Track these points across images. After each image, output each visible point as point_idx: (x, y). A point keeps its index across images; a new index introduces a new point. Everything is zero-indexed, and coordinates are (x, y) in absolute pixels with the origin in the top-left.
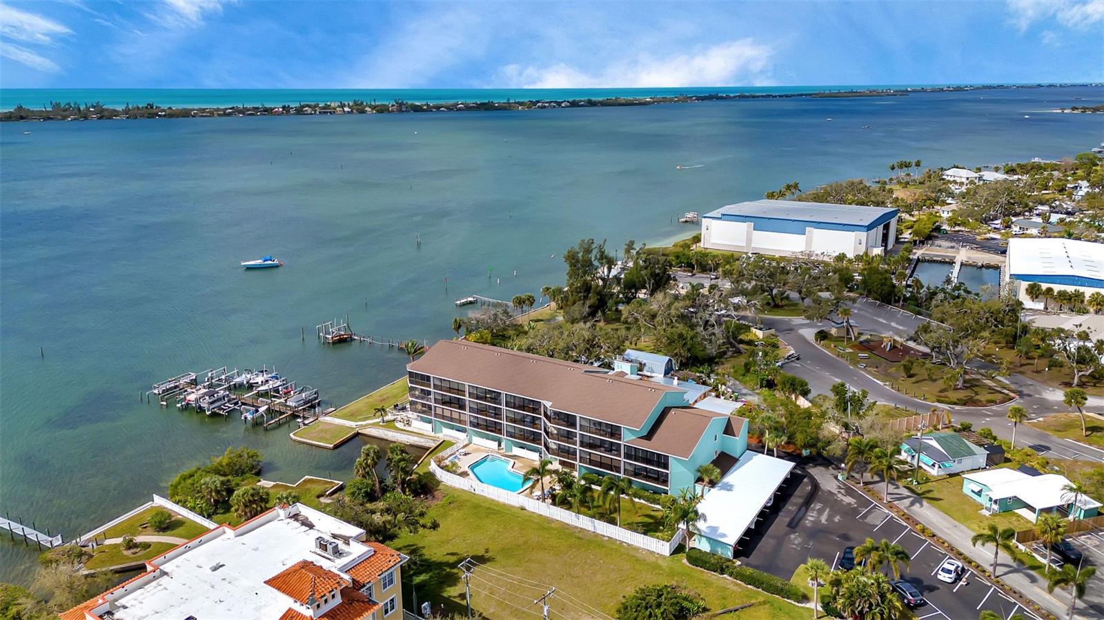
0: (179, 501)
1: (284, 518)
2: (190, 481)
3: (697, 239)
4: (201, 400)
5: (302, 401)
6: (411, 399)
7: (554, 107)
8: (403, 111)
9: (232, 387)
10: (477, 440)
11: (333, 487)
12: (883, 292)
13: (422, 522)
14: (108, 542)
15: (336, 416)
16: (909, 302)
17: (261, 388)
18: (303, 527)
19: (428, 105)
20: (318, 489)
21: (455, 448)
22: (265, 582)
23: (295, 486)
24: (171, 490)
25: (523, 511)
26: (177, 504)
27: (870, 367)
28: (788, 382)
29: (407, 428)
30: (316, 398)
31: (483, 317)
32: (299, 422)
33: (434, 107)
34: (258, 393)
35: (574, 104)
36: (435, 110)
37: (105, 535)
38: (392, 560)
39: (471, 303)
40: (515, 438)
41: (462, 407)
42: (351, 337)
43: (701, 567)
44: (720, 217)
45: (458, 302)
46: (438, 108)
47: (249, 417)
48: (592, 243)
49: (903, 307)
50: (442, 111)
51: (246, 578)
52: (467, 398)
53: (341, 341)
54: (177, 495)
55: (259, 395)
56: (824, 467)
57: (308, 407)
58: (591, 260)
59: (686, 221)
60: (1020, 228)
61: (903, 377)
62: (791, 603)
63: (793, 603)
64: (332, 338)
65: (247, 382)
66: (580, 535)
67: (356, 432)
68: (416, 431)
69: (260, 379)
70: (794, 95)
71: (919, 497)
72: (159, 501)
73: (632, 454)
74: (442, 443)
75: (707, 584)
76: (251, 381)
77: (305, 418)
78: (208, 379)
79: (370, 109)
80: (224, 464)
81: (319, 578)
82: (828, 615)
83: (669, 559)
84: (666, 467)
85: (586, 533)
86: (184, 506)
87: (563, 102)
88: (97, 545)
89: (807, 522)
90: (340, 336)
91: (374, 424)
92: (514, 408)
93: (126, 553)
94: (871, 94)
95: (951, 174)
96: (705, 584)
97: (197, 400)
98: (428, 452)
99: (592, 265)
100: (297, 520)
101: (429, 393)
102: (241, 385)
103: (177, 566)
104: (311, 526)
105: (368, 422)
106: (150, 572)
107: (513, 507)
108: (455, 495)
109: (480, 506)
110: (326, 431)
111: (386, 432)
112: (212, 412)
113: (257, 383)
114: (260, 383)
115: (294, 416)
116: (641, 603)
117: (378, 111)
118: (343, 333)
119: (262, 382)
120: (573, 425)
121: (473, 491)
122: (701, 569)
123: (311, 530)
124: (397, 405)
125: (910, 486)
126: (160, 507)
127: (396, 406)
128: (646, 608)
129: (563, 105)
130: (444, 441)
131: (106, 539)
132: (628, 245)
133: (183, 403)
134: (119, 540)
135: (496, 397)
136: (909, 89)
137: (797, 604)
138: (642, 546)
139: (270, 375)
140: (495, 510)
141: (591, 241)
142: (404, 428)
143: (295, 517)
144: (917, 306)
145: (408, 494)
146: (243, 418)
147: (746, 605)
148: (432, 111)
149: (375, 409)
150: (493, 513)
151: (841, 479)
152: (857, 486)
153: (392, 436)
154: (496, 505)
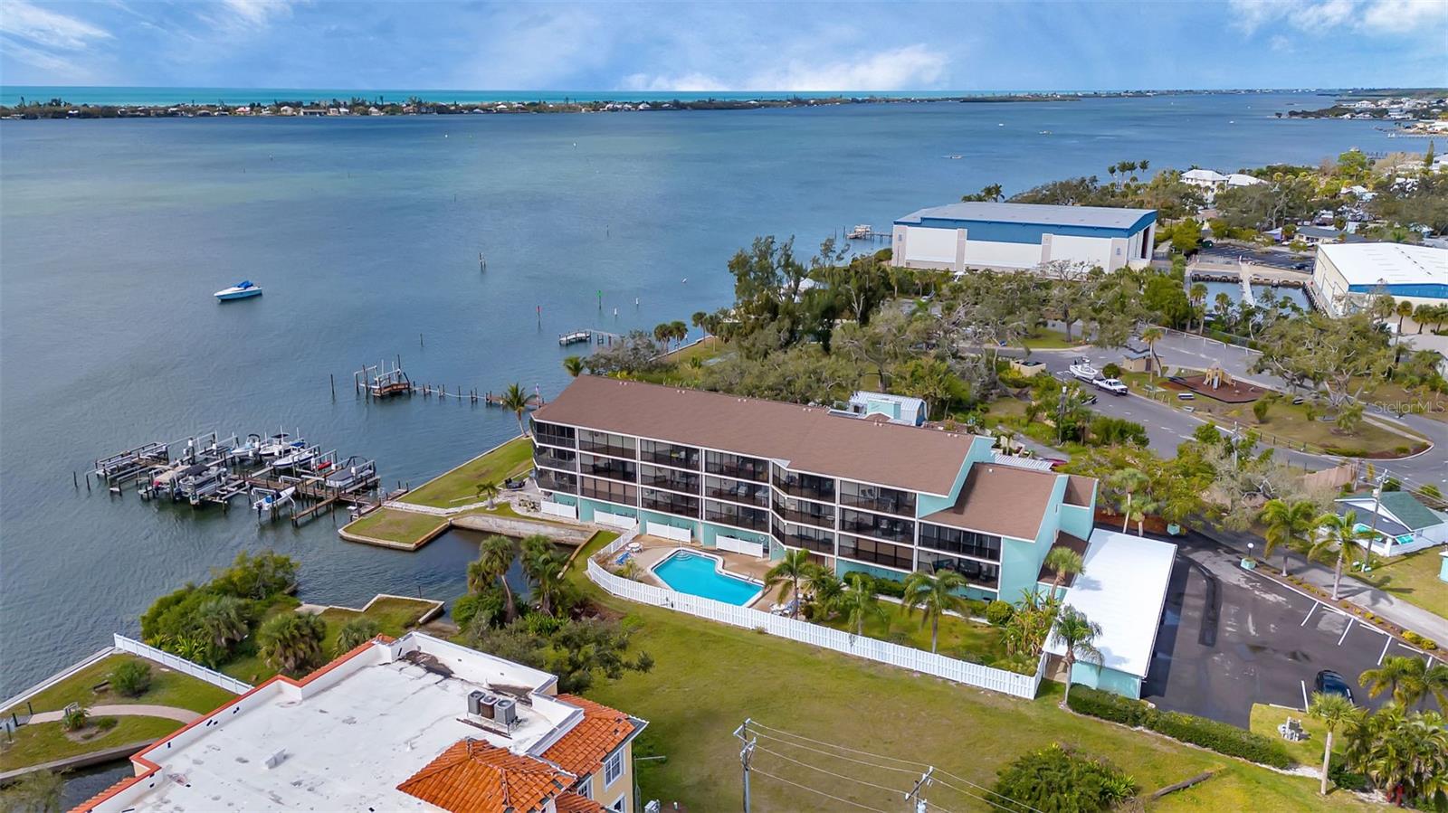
0: (162, 644)
1: (390, 661)
2: (177, 609)
3: (888, 254)
4: (180, 482)
5: (351, 480)
6: (539, 467)
7: (629, 109)
8: (423, 113)
9: (229, 462)
10: (654, 529)
11: (429, 610)
12: (1178, 314)
13: (624, 659)
14: (37, 719)
15: (411, 501)
16: (1212, 326)
17: (278, 462)
18: (431, 674)
19: (456, 105)
20: (405, 614)
21: (621, 541)
22: (400, 788)
23: (363, 610)
24: (143, 626)
25: (761, 637)
26: (159, 648)
27: (1200, 411)
28: (1115, 428)
29: (532, 514)
30: (371, 476)
31: (616, 353)
32: (351, 511)
33: (466, 108)
34: (274, 469)
35: (655, 107)
36: (466, 112)
37: (31, 707)
38: (620, 729)
39: (581, 341)
40: (721, 522)
41: (630, 476)
42: (409, 388)
43: (1096, 715)
44: (919, 221)
45: (565, 339)
46: (471, 109)
47: (266, 506)
48: (772, 242)
49: (1205, 334)
50: (477, 113)
51: (344, 779)
52: (638, 461)
53: (395, 394)
54: (158, 633)
55: (277, 472)
56: (1212, 551)
57: (362, 487)
58: (772, 268)
59: (856, 237)
60: (1308, 239)
61: (1254, 423)
62: (1269, 770)
63: (1272, 769)
64: (380, 389)
65: (255, 454)
66: (872, 671)
67: (448, 523)
68: (551, 519)
69: (276, 449)
70: (938, 100)
71: (1381, 588)
72: (124, 644)
73: (934, 537)
74: (596, 535)
75: (1117, 743)
76: (262, 452)
77: (360, 506)
78: (188, 451)
79: (376, 110)
80: (235, 579)
81: (515, 773)
82: (1339, 785)
83: (1033, 704)
84: (994, 555)
85: (880, 667)
86: (174, 652)
87: (640, 103)
88: (17, 725)
89: (1227, 634)
90: (392, 386)
91: (477, 511)
92: (721, 474)
93: (73, 737)
94: (1035, 99)
95: (1191, 177)
96: (1114, 744)
97: (173, 482)
98: (578, 550)
99: (774, 274)
100: (415, 662)
101: (572, 455)
102: (243, 460)
103: (196, 762)
104: (446, 673)
105: (464, 508)
106: (144, 776)
107: (744, 629)
108: (641, 615)
109: (689, 631)
110: (398, 524)
111: (491, 520)
112: (200, 500)
113: (273, 454)
114: (277, 454)
115: (340, 504)
116: (1038, 784)
117: (387, 112)
118: (396, 383)
119: (280, 453)
120: (829, 494)
121: (671, 608)
122: (1096, 719)
123: (447, 681)
124: (510, 481)
125: (1357, 574)
126: (128, 654)
127: (508, 482)
128: (1049, 793)
129: (641, 107)
130: (599, 532)
131: (32, 714)
132: (825, 245)
133: (149, 488)
134: (58, 715)
135: (688, 458)
136: (1079, 94)
137: (1280, 771)
138: (982, 685)
139: (291, 443)
140: (715, 636)
141: (770, 240)
142: (528, 514)
143: (412, 657)
144: (1225, 331)
145: (560, 615)
146: (255, 507)
147: (1200, 777)
148: (462, 113)
149: (478, 487)
150: (714, 642)
151: (1247, 568)
152: (1277, 576)
153: (510, 528)
154: (715, 629)
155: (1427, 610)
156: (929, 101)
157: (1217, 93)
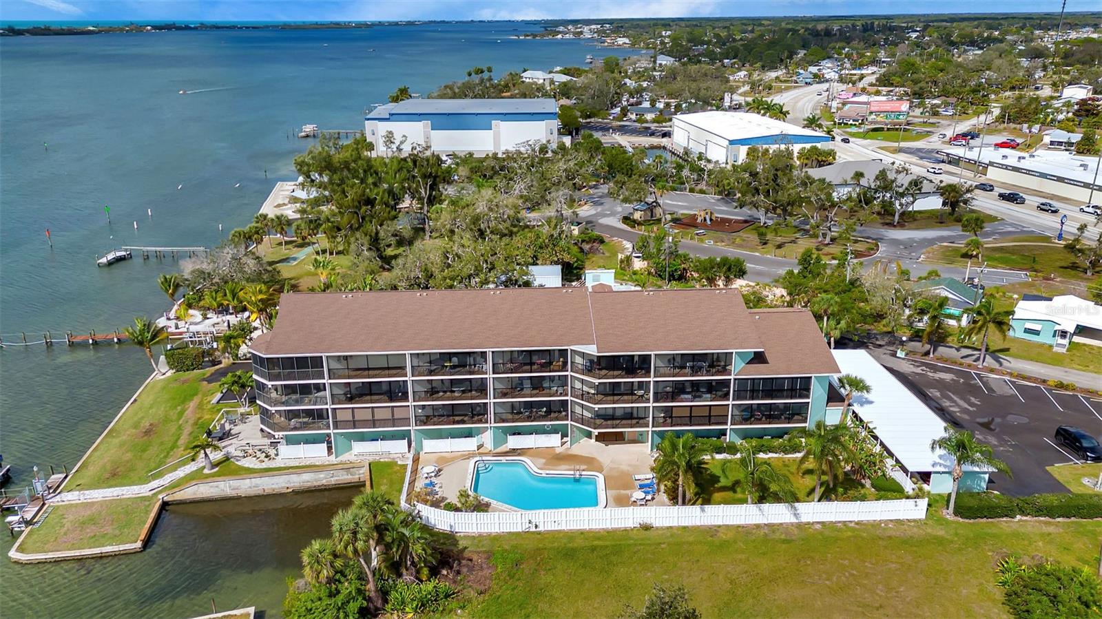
15: (79, 487)
27: (717, 242)
29: (269, 464)
41: (399, 396)
43: (981, 517)
44: (388, 117)
45: (104, 260)
52: (409, 378)
59: (307, 136)
60: (637, 115)
61: (759, 246)
67: (162, 503)
73: (748, 390)
74: (370, 470)
84: (805, 394)
91: (190, 478)
95: (527, 77)
101: (320, 387)
105: (171, 476)
107: (627, 530)
111: (222, 485)
121: (533, 529)
122: (984, 520)
130: (370, 465)
138: (880, 518)
142: (264, 466)
151: (903, 357)
152: (927, 358)
153: (250, 487)
154: (599, 539)
155: (1031, 360)
156: (253, 28)
157: (461, 22)
